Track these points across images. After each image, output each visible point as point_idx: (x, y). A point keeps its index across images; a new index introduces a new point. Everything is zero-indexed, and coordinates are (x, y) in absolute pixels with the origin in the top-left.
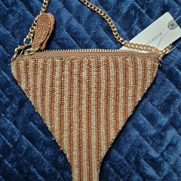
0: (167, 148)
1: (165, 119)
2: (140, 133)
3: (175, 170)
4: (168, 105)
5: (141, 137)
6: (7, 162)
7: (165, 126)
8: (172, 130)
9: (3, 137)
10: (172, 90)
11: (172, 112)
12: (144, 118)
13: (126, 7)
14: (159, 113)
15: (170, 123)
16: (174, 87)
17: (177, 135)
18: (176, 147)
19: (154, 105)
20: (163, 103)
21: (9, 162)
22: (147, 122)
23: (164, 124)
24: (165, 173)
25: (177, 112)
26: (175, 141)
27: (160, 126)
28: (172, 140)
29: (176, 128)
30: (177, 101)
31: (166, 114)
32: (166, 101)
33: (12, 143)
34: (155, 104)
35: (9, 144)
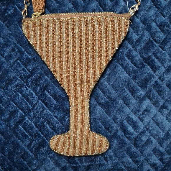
0: (143, 113)
1: (143, 92)
2: (125, 101)
3: (147, 129)
4: (146, 83)
5: (124, 104)
6: (27, 119)
7: (143, 97)
8: (147, 100)
9: (25, 100)
10: (149, 71)
11: (148, 88)
12: (128, 91)
13: (119, 9)
14: (139, 88)
15: (146, 96)
16: (151, 69)
17: (151, 104)
18: (149, 113)
19: (135, 82)
20: (142, 81)
21: (29, 119)
22: (130, 94)
23: (142, 96)
24: (141, 130)
25: (152, 88)
26: (148, 108)
27: (138, 97)
28: (147, 108)
29: (150, 99)
30: (152, 80)
31: (144, 89)
32: (145, 79)
33: (31, 105)
34: (137, 81)
35: (29, 106)
